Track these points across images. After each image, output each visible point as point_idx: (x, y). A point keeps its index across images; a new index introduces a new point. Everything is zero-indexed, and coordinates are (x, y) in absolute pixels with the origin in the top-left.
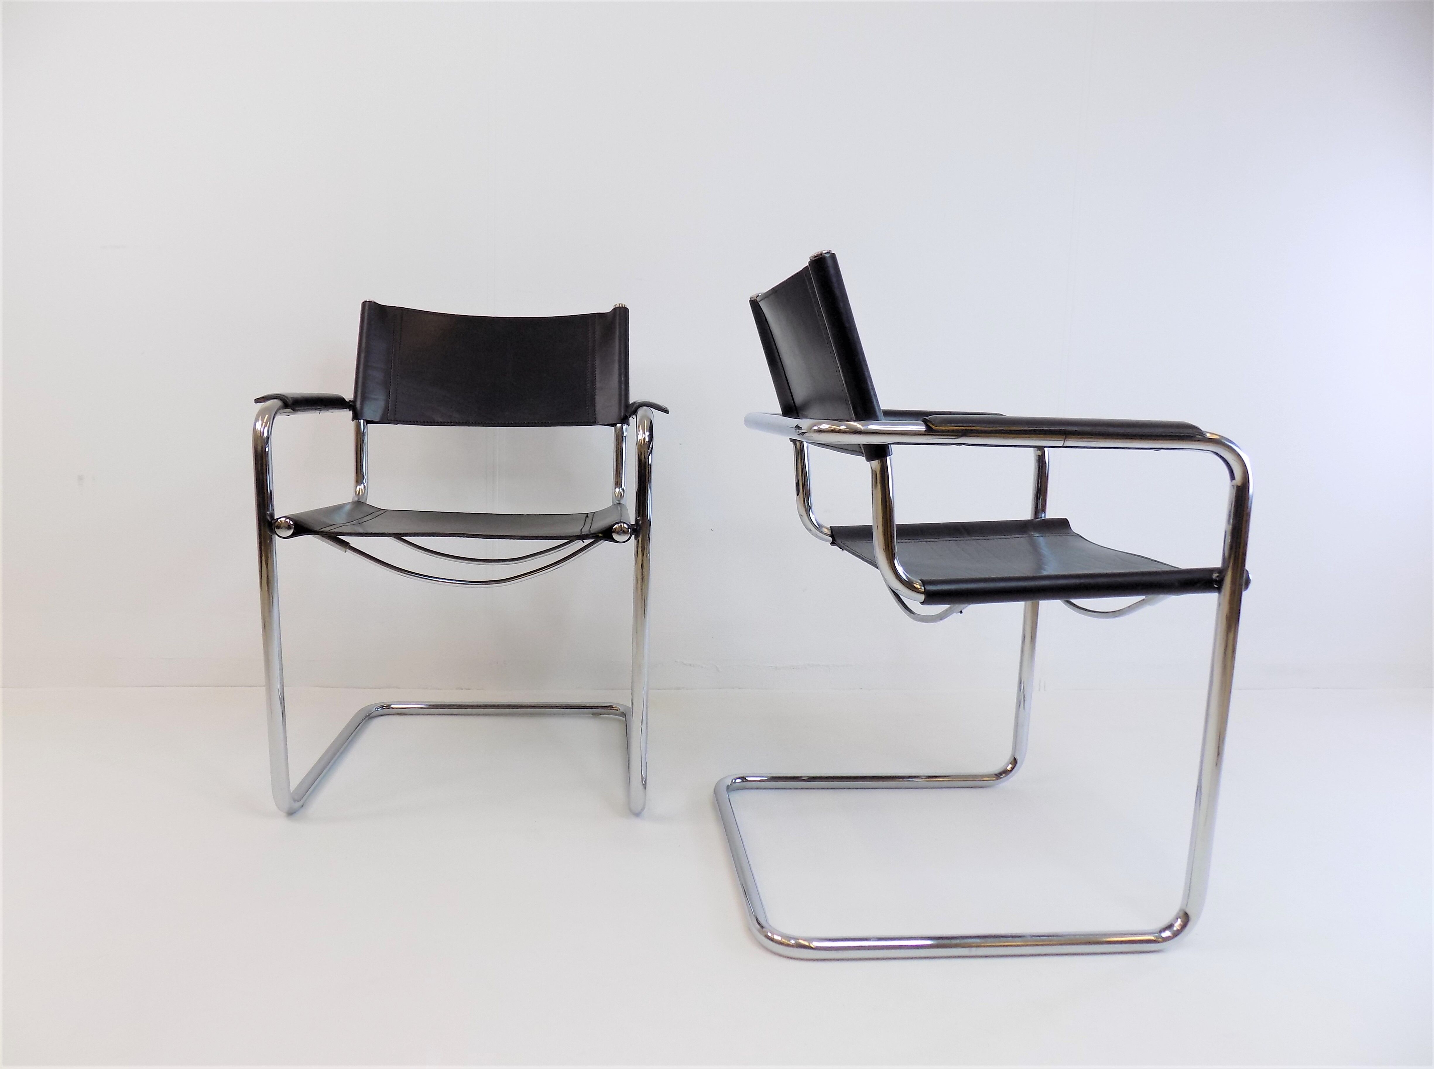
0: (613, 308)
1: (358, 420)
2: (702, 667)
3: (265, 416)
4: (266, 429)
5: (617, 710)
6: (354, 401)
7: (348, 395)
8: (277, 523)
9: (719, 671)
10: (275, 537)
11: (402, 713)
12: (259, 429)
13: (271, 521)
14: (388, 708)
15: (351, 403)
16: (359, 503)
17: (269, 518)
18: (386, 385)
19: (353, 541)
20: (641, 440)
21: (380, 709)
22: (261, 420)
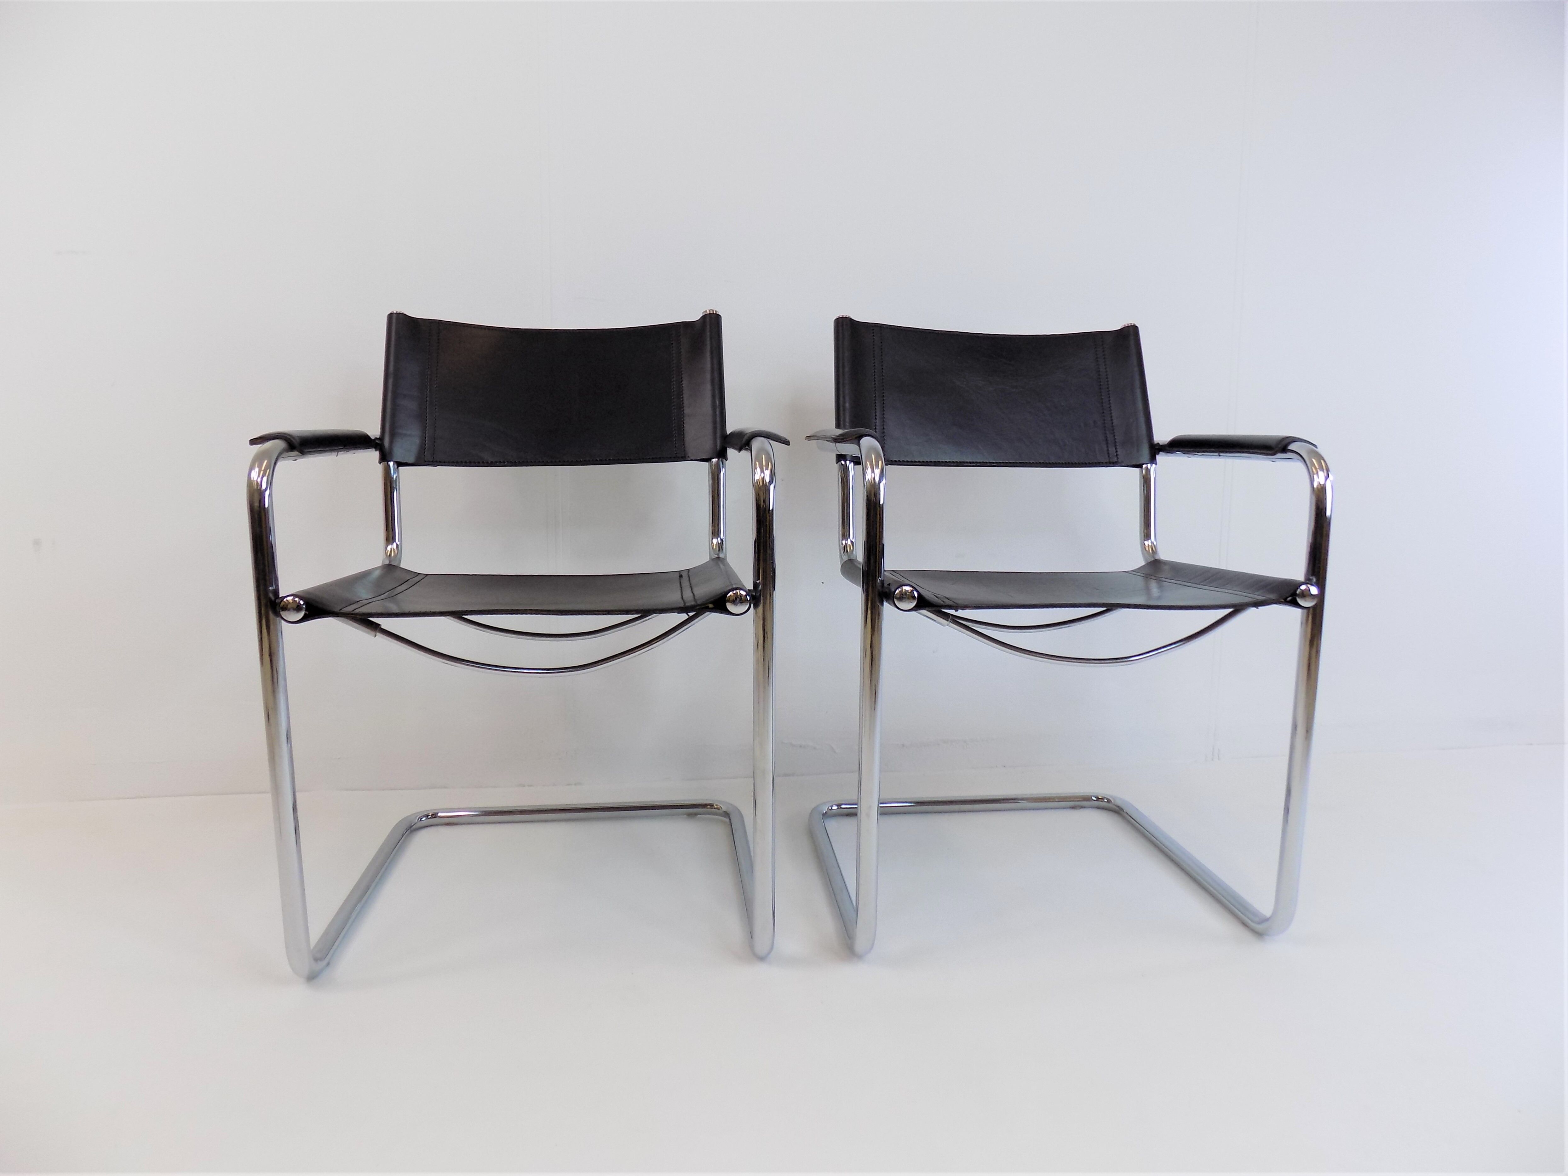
0: (701, 315)
1: (386, 462)
2: (815, 748)
3: (264, 462)
4: (265, 479)
5: (719, 809)
6: (381, 439)
7: (374, 431)
8: (282, 603)
9: (835, 752)
10: (280, 622)
11: (451, 823)
12: (255, 479)
13: (275, 600)
14: (435, 818)
15: (377, 441)
16: (391, 568)
17: (271, 596)
18: (421, 417)
19: (385, 623)
20: (759, 480)
21: (424, 819)
22: (258, 467)
